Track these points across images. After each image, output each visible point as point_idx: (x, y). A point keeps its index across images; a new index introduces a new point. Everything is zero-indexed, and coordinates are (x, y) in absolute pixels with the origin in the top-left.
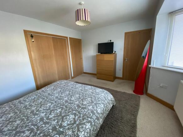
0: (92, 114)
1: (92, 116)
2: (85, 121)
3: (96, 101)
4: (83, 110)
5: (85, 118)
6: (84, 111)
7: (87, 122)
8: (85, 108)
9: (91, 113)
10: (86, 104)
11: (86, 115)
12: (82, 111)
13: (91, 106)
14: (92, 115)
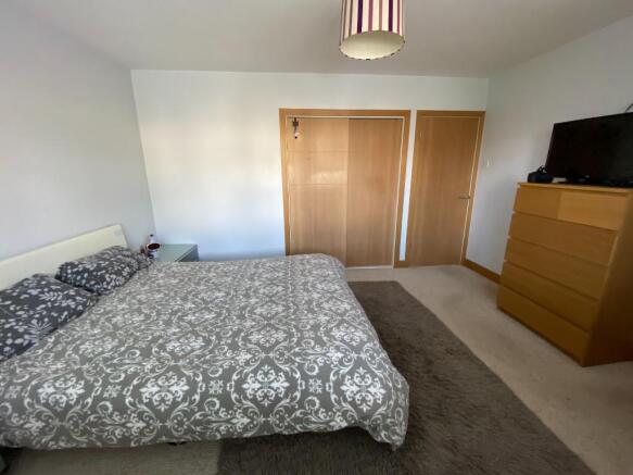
0: (317, 371)
1: (312, 377)
2: (286, 368)
3: (372, 356)
4: (313, 343)
5: (293, 362)
6: (313, 348)
7: (286, 373)
8: (323, 344)
9: (320, 368)
10: (335, 339)
11: (304, 359)
12: (310, 343)
13: (340, 355)
14: (315, 373)
